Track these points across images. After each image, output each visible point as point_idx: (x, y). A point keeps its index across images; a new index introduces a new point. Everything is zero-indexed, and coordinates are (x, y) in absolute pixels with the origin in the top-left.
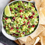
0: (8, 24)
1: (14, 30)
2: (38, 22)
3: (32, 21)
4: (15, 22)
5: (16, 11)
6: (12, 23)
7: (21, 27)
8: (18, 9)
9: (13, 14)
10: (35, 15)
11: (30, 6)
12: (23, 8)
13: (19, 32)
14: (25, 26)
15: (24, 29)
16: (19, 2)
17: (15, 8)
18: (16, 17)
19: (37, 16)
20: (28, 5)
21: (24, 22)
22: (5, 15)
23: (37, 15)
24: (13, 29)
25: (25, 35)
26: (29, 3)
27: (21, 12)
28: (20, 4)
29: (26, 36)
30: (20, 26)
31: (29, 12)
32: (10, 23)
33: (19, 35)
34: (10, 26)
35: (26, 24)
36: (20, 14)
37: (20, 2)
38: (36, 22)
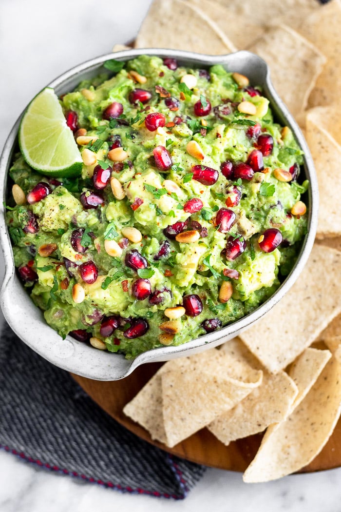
0: (50, 241)
1: (105, 285)
2: (308, 215)
3: (253, 201)
4: (114, 211)
5: (116, 131)
6: (89, 218)
7: (163, 252)
8: (131, 113)
9: (94, 147)
10: (274, 158)
11: (227, 86)
12: (169, 103)
13: (153, 297)
14: (197, 235)
15: (195, 260)
16: (135, 64)
17: (104, 105)
18: (121, 167)
19: (292, 160)
20: (210, 80)
21: (187, 207)
22: (26, 164)
23: (290, 152)
24: (101, 279)
25: (203, 324)
26: (219, 68)
27: (161, 130)
28: (142, 79)
29: (210, 331)
30: (155, 247)
31: (220, 128)
32: (73, 224)
33: (155, 323)
34: (75, 246)
35: (204, 224)
36: (149, 142)
37: (147, 63)
38: (289, 213)
